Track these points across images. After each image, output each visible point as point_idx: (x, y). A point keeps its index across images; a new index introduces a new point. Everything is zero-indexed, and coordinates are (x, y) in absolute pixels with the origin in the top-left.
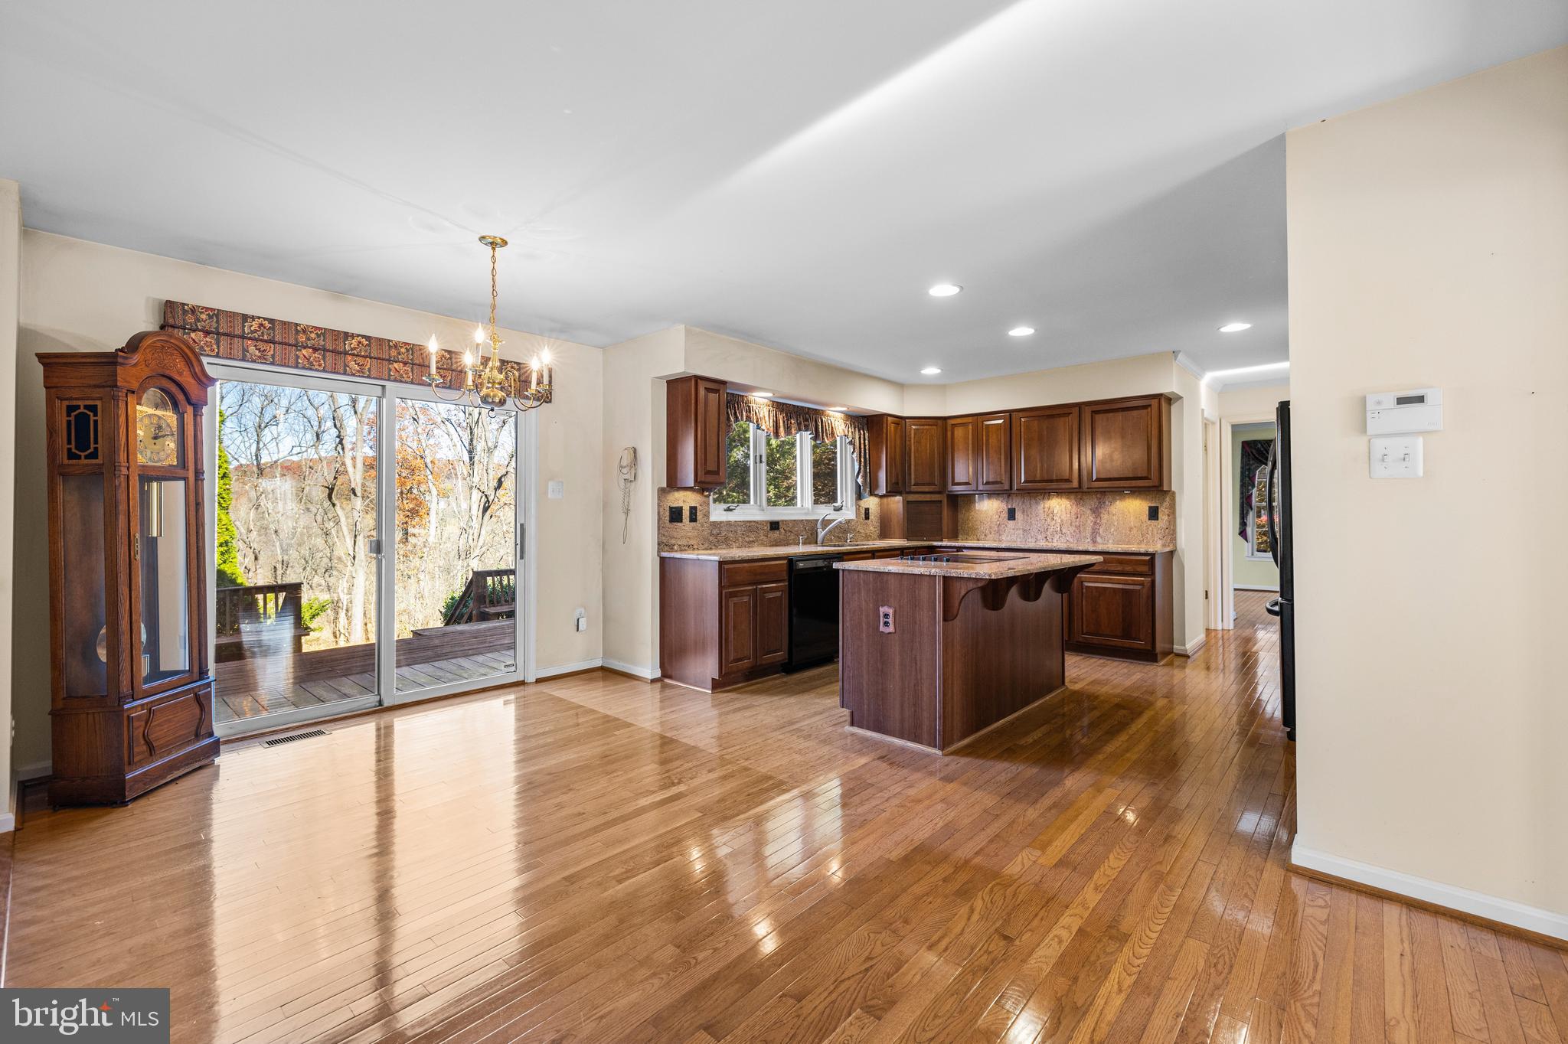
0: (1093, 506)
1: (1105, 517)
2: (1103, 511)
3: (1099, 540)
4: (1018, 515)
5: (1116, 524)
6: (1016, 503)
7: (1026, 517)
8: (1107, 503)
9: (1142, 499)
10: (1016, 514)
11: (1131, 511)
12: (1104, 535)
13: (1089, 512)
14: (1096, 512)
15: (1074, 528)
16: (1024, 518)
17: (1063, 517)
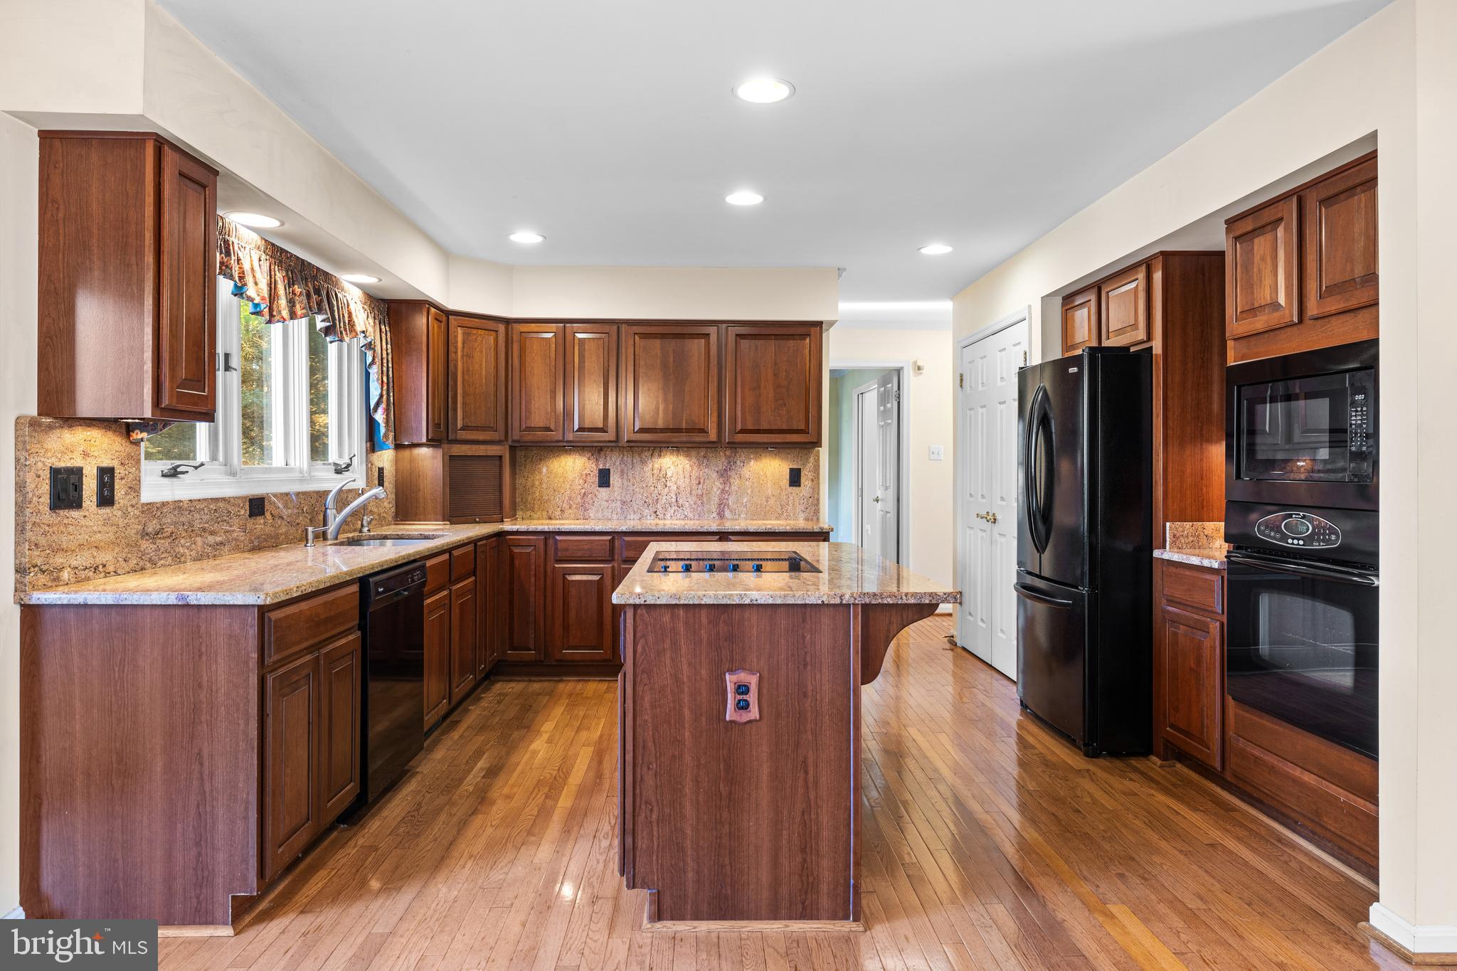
0: (721, 468)
1: (736, 482)
2: (732, 473)
3: (727, 514)
4: (615, 479)
5: (749, 492)
6: (612, 462)
7: (626, 483)
8: (738, 462)
9: (782, 459)
10: (611, 478)
11: (769, 474)
12: (735, 507)
13: (714, 475)
14: (724, 475)
15: (694, 498)
16: (623, 484)
17: (680, 483)
